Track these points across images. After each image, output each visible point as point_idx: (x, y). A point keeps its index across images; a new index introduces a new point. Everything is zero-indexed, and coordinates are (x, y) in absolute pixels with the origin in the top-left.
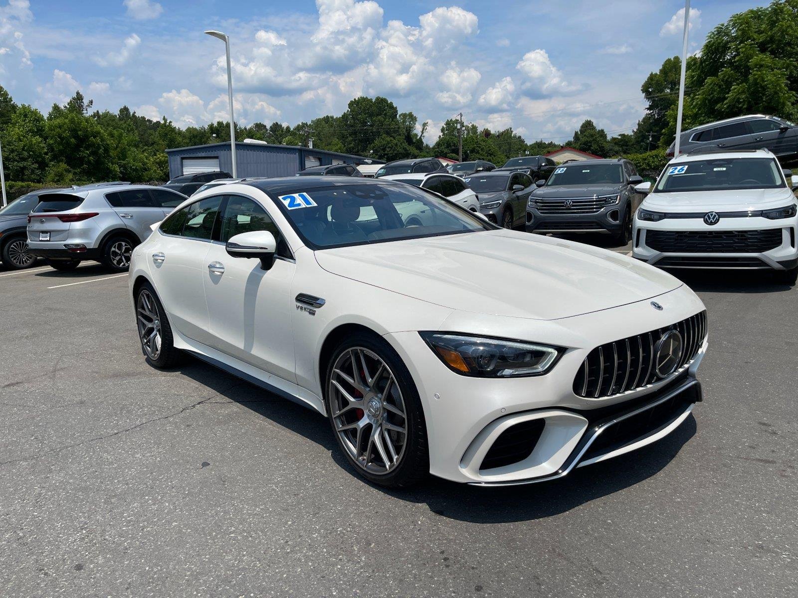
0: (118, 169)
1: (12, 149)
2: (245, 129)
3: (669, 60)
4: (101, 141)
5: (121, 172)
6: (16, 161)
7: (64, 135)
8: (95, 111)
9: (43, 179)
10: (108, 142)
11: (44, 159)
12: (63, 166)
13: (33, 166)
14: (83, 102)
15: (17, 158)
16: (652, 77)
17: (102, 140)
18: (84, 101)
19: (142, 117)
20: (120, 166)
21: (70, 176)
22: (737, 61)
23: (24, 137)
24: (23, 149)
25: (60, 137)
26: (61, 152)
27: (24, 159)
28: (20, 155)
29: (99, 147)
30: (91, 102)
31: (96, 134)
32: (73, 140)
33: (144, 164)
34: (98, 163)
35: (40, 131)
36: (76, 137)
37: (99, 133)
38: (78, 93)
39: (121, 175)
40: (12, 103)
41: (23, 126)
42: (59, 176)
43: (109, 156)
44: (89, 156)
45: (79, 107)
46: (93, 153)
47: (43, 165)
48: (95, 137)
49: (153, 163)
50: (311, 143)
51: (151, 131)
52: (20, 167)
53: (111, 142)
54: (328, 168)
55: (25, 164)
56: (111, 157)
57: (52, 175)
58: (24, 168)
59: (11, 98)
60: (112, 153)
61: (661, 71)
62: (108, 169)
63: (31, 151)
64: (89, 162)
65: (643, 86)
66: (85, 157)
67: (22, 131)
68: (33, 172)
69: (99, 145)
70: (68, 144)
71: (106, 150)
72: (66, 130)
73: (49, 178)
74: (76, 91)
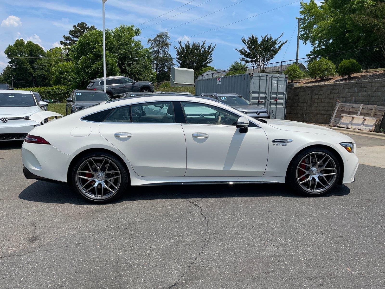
3: (18, 40)
16: (10, 47)
22: (95, 51)
61: (14, 45)
65: (5, 51)
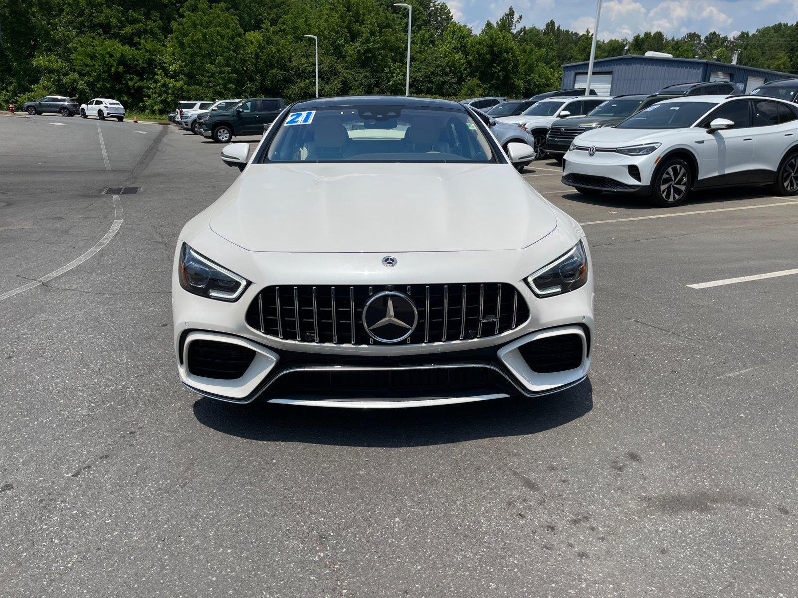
0: (522, 85)
1: (438, 64)
2: (673, 40)
4: (512, 58)
5: (525, 88)
6: (439, 75)
7: (482, 51)
8: (522, 27)
9: (458, 93)
10: (519, 58)
11: (462, 74)
12: (476, 80)
13: (452, 80)
14: (513, 18)
15: (440, 73)
17: (514, 56)
18: (514, 16)
19: (566, 31)
20: (525, 82)
21: (481, 91)
23: (450, 53)
24: (447, 65)
25: (478, 53)
26: (477, 68)
27: (447, 74)
28: (443, 70)
29: (509, 63)
30: (521, 17)
31: (509, 50)
32: (488, 56)
33: (547, 79)
34: (507, 78)
35: (463, 48)
36: (492, 53)
37: (511, 49)
38: (511, 9)
39: (524, 91)
40: (452, 20)
41: (451, 43)
42: (471, 91)
43: (518, 71)
44: (499, 71)
45: (509, 23)
46: (504, 69)
47: (461, 80)
48: (507, 53)
49: (557, 79)
50: (736, 56)
51: (573, 45)
52: (442, 81)
53: (521, 58)
54: (696, 86)
55: (445, 78)
56: (519, 72)
57: (466, 89)
58: (444, 83)
59: (452, 16)
60: (521, 68)
62: (514, 84)
63: (453, 67)
64: (498, 78)
66: (496, 72)
67: (448, 48)
68: (451, 86)
69: (509, 60)
70: (484, 59)
71: (516, 66)
72: (484, 46)
73: (463, 92)
74: (510, 7)
